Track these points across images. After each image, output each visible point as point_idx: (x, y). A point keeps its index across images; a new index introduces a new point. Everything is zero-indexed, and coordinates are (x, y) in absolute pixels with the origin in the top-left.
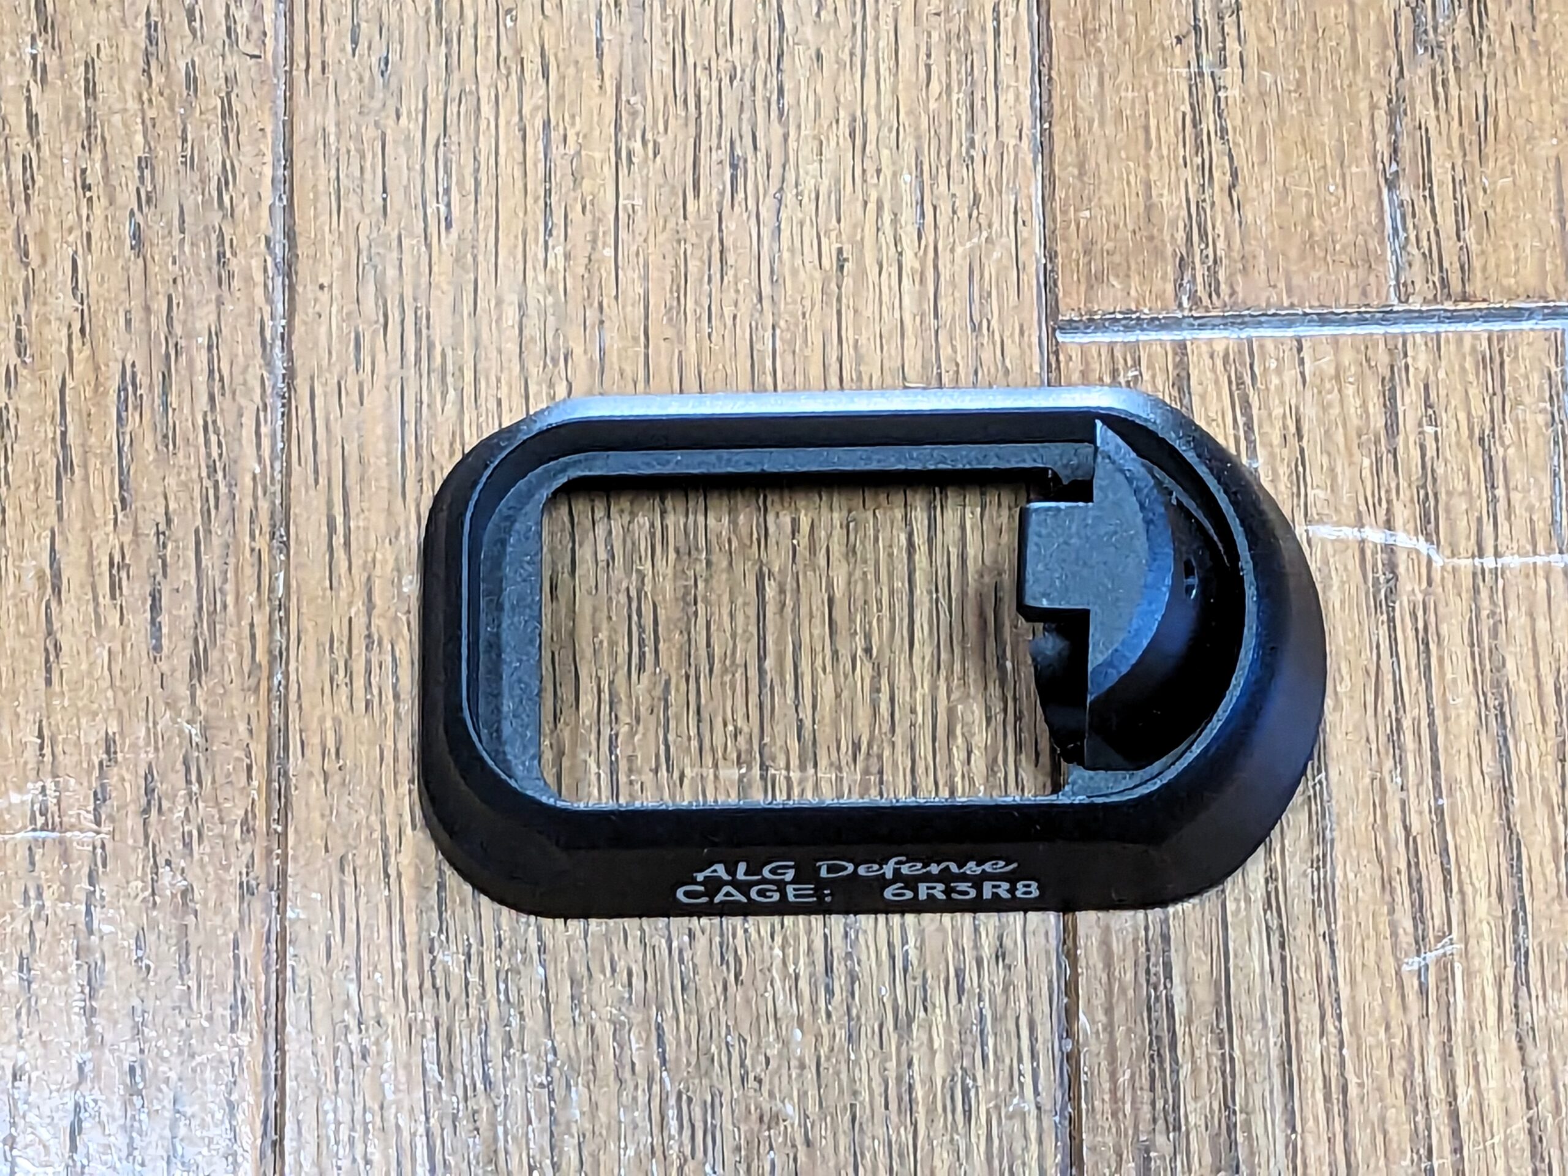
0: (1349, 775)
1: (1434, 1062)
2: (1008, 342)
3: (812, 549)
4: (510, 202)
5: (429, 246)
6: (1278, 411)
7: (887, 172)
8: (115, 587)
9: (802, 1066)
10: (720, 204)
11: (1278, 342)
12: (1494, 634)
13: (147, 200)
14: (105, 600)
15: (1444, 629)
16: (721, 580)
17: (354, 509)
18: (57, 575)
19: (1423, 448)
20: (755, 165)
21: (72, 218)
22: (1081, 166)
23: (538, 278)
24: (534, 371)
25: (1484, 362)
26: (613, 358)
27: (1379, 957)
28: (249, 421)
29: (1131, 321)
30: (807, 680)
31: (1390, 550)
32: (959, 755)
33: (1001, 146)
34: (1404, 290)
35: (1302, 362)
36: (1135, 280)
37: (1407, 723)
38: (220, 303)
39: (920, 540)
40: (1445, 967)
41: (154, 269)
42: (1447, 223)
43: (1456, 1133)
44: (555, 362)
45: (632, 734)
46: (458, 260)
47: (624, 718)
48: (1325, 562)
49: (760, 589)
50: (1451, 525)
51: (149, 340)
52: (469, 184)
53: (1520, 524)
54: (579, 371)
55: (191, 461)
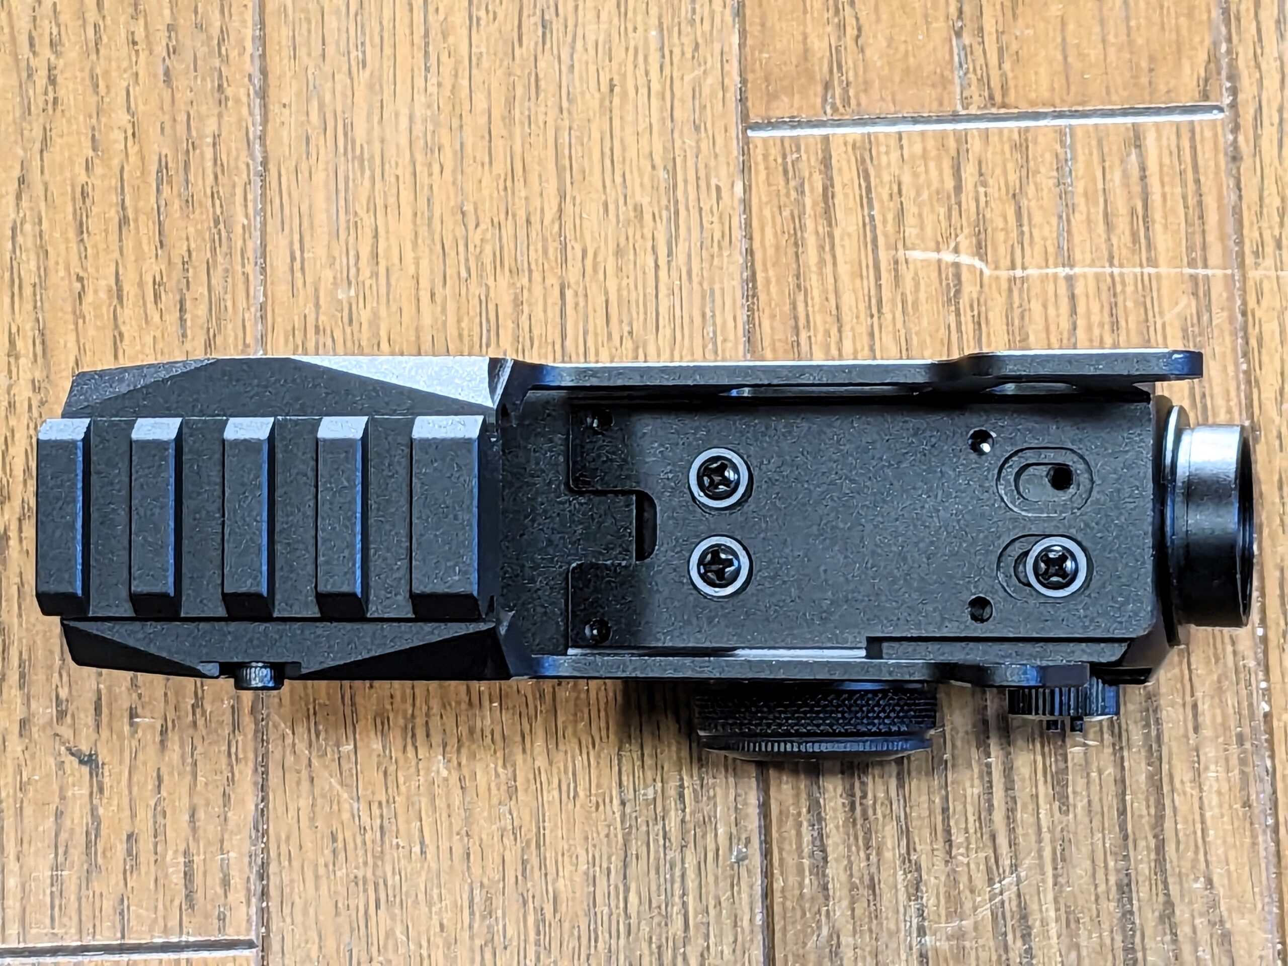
2: (717, 137)
3: (595, 270)
4: (403, 49)
5: (352, 79)
6: (886, 178)
7: (640, 29)
8: (157, 297)
10: (535, 50)
11: (887, 135)
12: (1022, 318)
13: (171, 51)
14: (150, 305)
15: (991, 315)
16: (538, 290)
17: (307, 246)
18: (120, 289)
19: (977, 201)
20: (557, 26)
21: (125, 64)
22: (763, 25)
23: (420, 99)
24: (419, 157)
25: (1015, 147)
26: (469, 150)
28: (239, 191)
29: (795, 123)
31: (956, 265)
33: (712, 13)
34: (966, 102)
35: (901, 147)
36: (797, 97)
38: (220, 116)
39: (662, 262)
41: (178, 96)
42: (993, 60)
44: (432, 151)
46: (371, 87)
48: (916, 274)
49: (562, 295)
50: (995, 249)
51: (176, 141)
52: (377, 40)
53: (1038, 248)
54: (448, 157)
55: (203, 217)
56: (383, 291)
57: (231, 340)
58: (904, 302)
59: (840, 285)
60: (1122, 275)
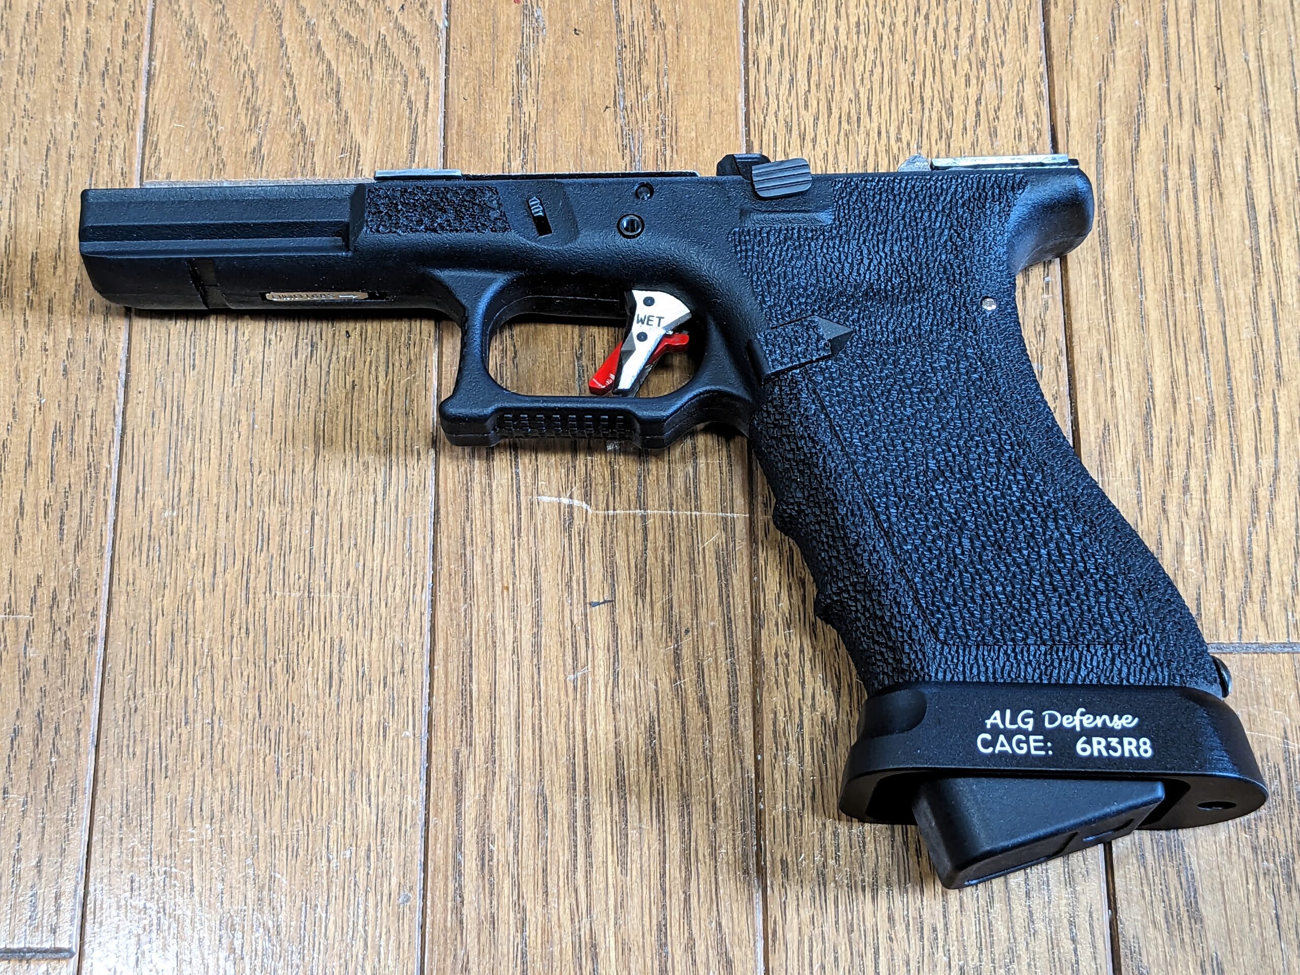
0: (549, 600)
1: (578, 718)
3: (335, 503)
4: (220, 359)
5: (185, 376)
8: (46, 514)
9: (317, 716)
10: (306, 361)
12: (612, 543)
13: (69, 356)
14: (41, 520)
15: (591, 540)
16: (297, 515)
17: (147, 483)
18: (22, 508)
21: (38, 363)
23: (229, 390)
24: (225, 428)
26: (258, 423)
27: (558, 674)
28: (106, 446)
30: (329, 557)
31: (571, 507)
32: (390, 589)
37: (574, 578)
38: (97, 398)
39: (379, 499)
40: (585, 677)
41: (71, 384)
43: (585, 748)
44: (234, 424)
45: (256, 578)
46: (197, 382)
47: (253, 571)
48: (544, 511)
49: (313, 519)
50: (597, 497)
51: (67, 413)
52: (204, 352)
53: (624, 497)
54: (244, 429)
55: (81, 462)
56: (195, 513)
57: (92, 544)
58: (535, 529)
59: (494, 517)
60: (678, 515)
